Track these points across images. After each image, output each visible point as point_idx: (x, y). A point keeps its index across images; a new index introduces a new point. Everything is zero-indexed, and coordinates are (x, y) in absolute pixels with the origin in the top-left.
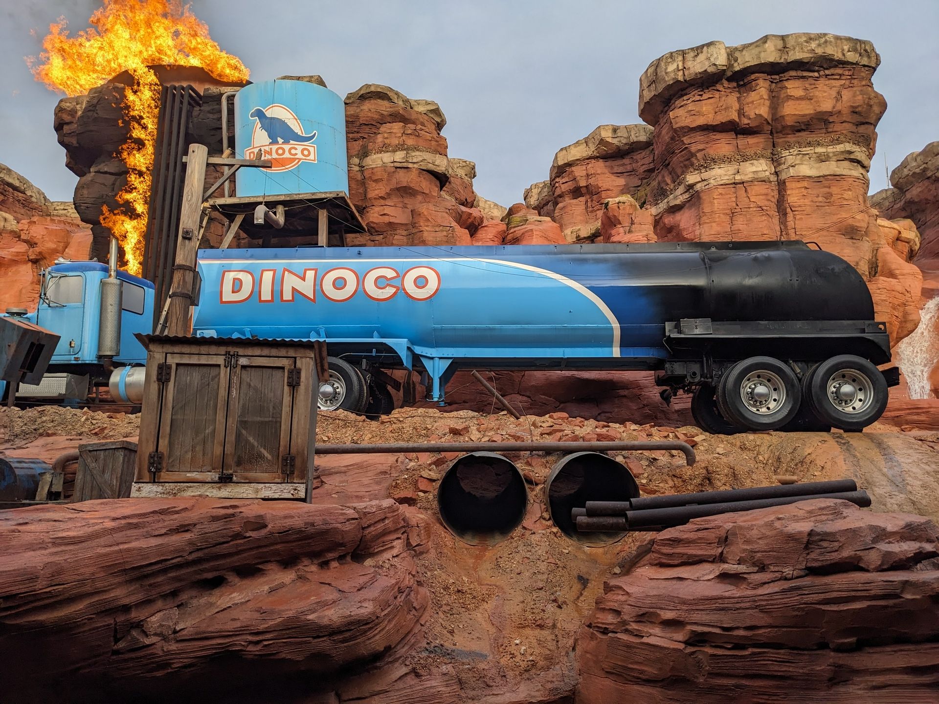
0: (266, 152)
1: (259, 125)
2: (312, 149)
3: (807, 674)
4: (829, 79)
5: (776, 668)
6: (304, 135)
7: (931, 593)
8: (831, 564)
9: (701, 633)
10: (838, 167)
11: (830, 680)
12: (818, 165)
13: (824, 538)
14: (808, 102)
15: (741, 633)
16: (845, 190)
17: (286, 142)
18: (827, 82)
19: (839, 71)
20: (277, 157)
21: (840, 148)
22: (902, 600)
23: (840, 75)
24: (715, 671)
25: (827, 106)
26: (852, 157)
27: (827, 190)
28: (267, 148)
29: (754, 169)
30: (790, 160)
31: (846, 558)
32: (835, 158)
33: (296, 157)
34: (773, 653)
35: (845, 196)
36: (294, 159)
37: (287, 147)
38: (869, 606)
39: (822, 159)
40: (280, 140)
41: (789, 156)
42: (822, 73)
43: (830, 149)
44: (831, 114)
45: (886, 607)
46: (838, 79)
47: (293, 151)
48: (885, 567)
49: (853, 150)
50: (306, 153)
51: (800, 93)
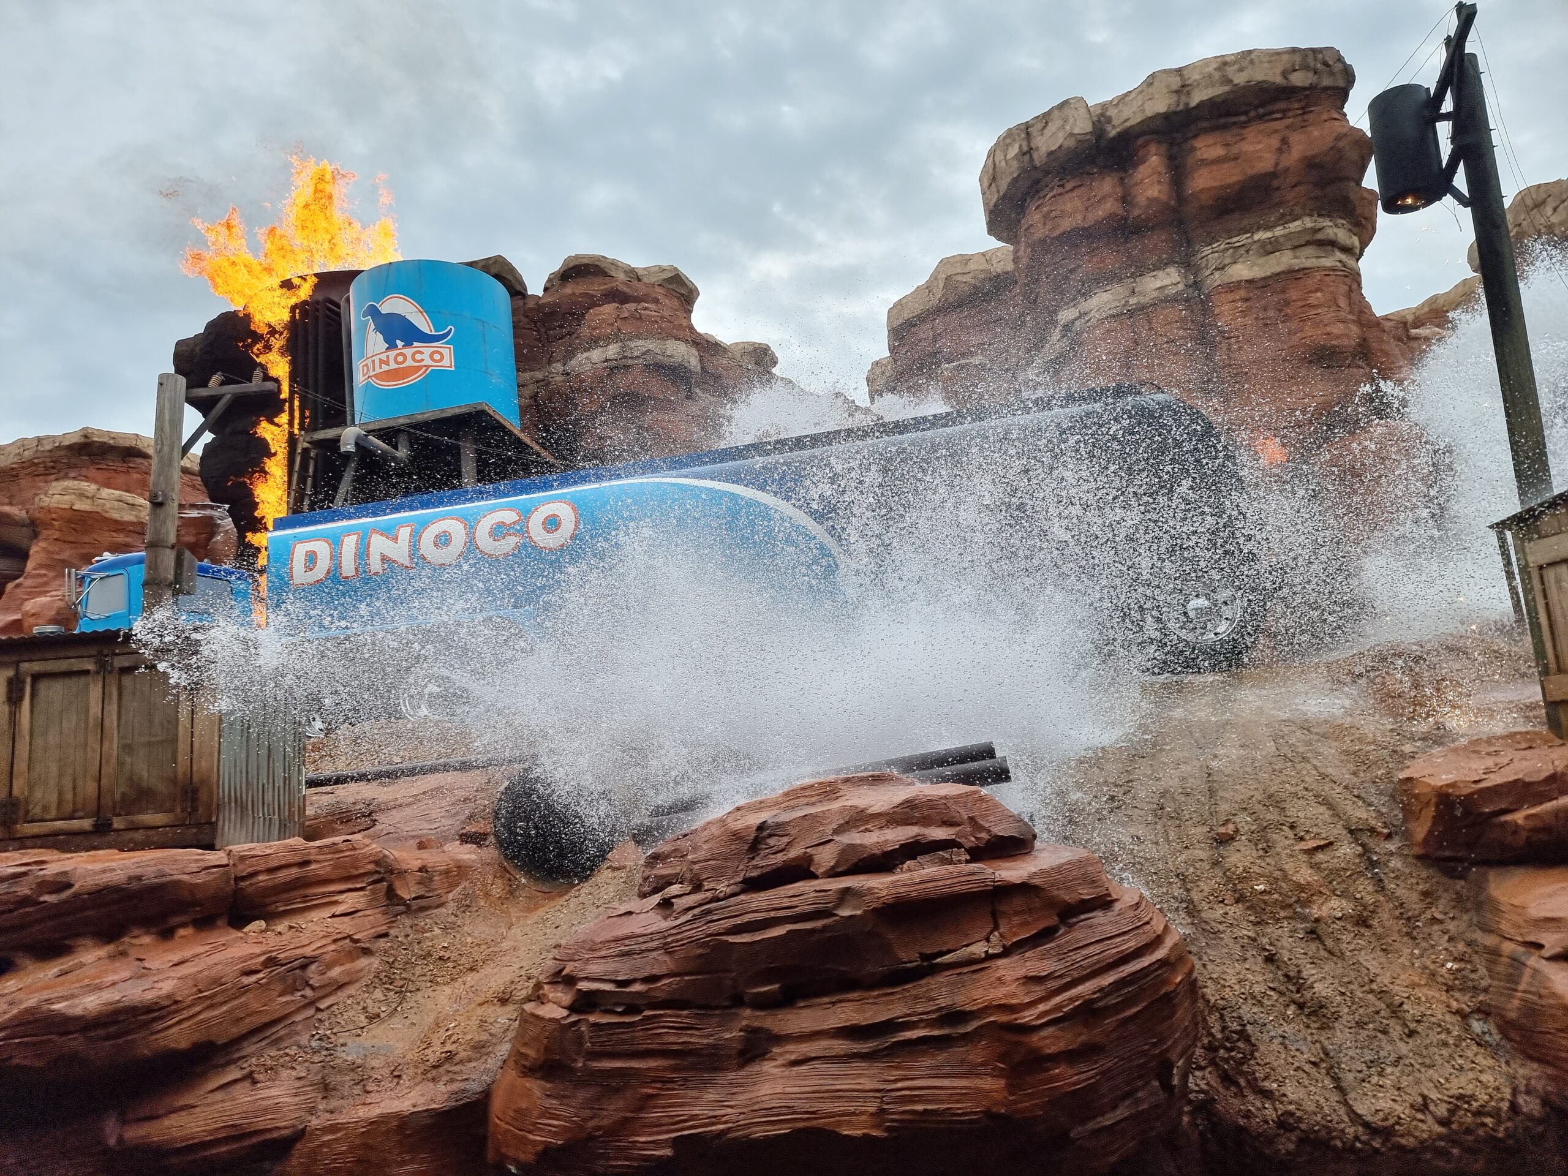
0: (382, 362)
1: (373, 326)
2: (445, 352)
3: (714, 1046)
4: (1266, 121)
5: (674, 1039)
6: (434, 333)
7: (875, 905)
8: (774, 871)
9: (587, 992)
10: (1296, 257)
11: (741, 1053)
12: (1262, 260)
13: (774, 832)
14: (1233, 164)
15: (637, 987)
16: (1309, 292)
17: (408, 344)
18: (1262, 127)
19: (1282, 105)
20: (397, 366)
21: (1295, 226)
22: (835, 918)
23: (1284, 111)
24: (597, 1048)
25: (1265, 164)
26: (1320, 236)
27: (1282, 296)
28: (383, 357)
29: (1158, 284)
30: (1214, 259)
31: (794, 859)
32: (1289, 245)
33: (422, 364)
34: (670, 1016)
35: (1312, 301)
36: (420, 368)
37: (409, 352)
38: (789, 932)
39: (1270, 248)
40: (400, 343)
41: (1209, 254)
42: (1253, 114)
43: (1279, 231)
44: (1273, 175)
45: (812, 931)
46: (1281, 119)
47: (418, 357)
48: (840, 870)
49: (1319, 225)
50: (437, 357)
51: (1220, 151)
